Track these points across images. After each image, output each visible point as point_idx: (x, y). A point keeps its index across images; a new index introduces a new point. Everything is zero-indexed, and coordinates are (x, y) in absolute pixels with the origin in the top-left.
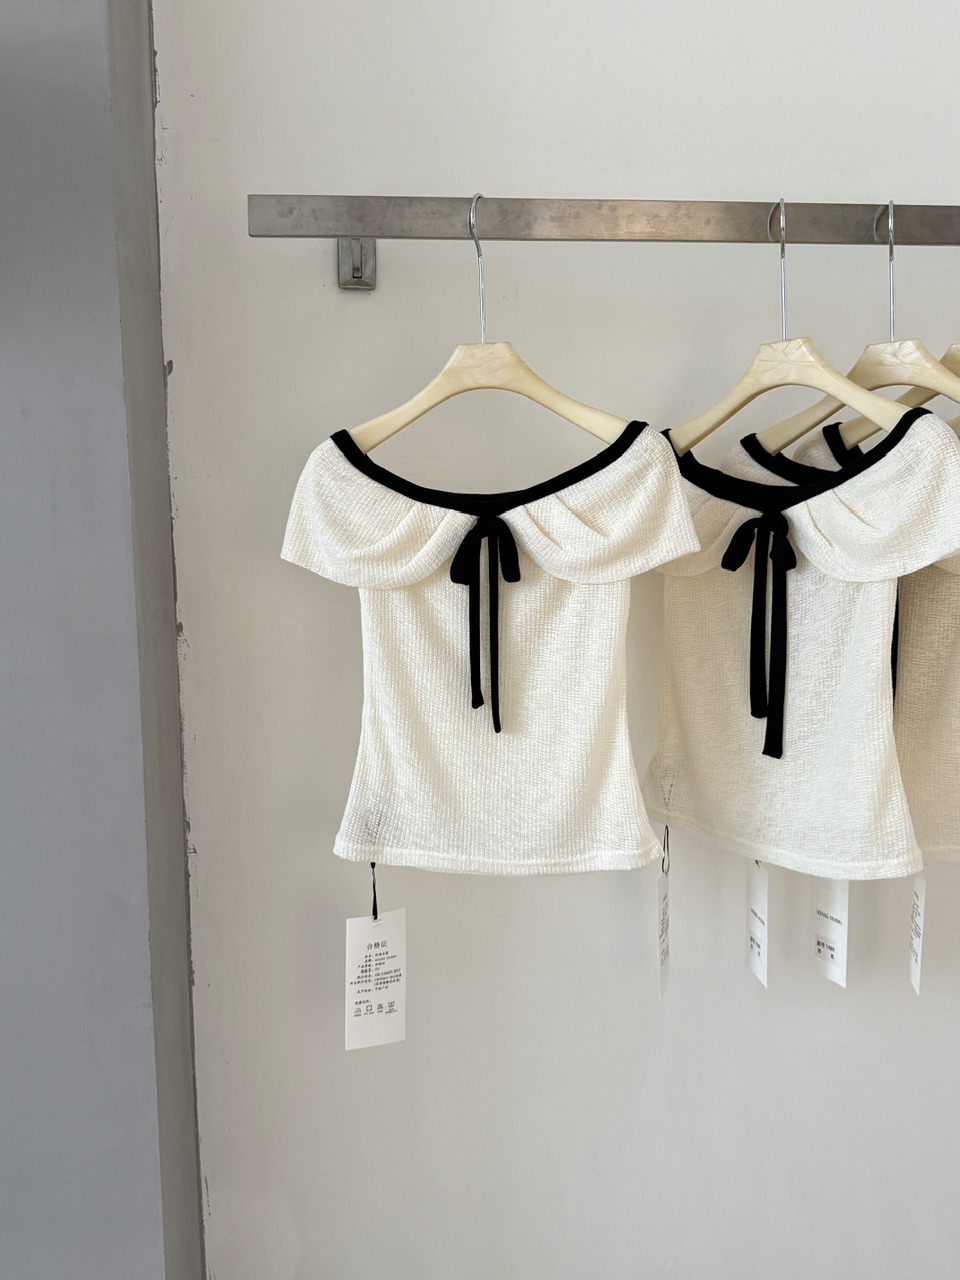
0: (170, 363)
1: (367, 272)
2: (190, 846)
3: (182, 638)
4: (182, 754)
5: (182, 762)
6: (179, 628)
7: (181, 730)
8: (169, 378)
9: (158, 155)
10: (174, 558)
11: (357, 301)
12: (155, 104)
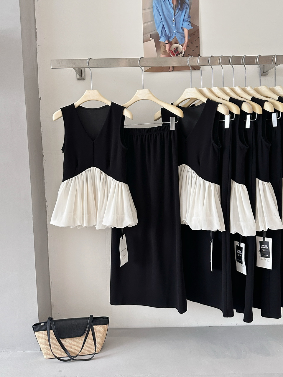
0: (41, 97)
1: (83, 76)
2: (47, 205)
3: (44, 159)
4: (44, 184)
5: (44, 186)
6: (44, 156)
7: (44, 179)
8: (40, 101)
9: (37, 52)
10: (42, 141)
11: (81, 82)
12: (36, 40)
